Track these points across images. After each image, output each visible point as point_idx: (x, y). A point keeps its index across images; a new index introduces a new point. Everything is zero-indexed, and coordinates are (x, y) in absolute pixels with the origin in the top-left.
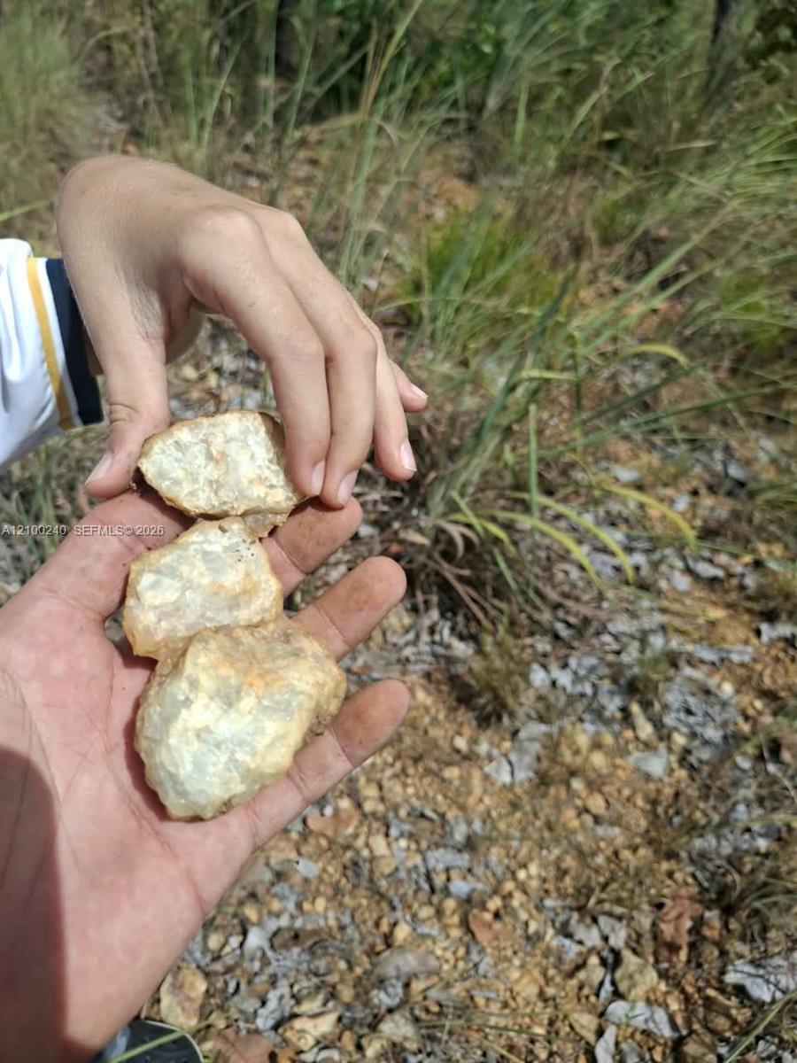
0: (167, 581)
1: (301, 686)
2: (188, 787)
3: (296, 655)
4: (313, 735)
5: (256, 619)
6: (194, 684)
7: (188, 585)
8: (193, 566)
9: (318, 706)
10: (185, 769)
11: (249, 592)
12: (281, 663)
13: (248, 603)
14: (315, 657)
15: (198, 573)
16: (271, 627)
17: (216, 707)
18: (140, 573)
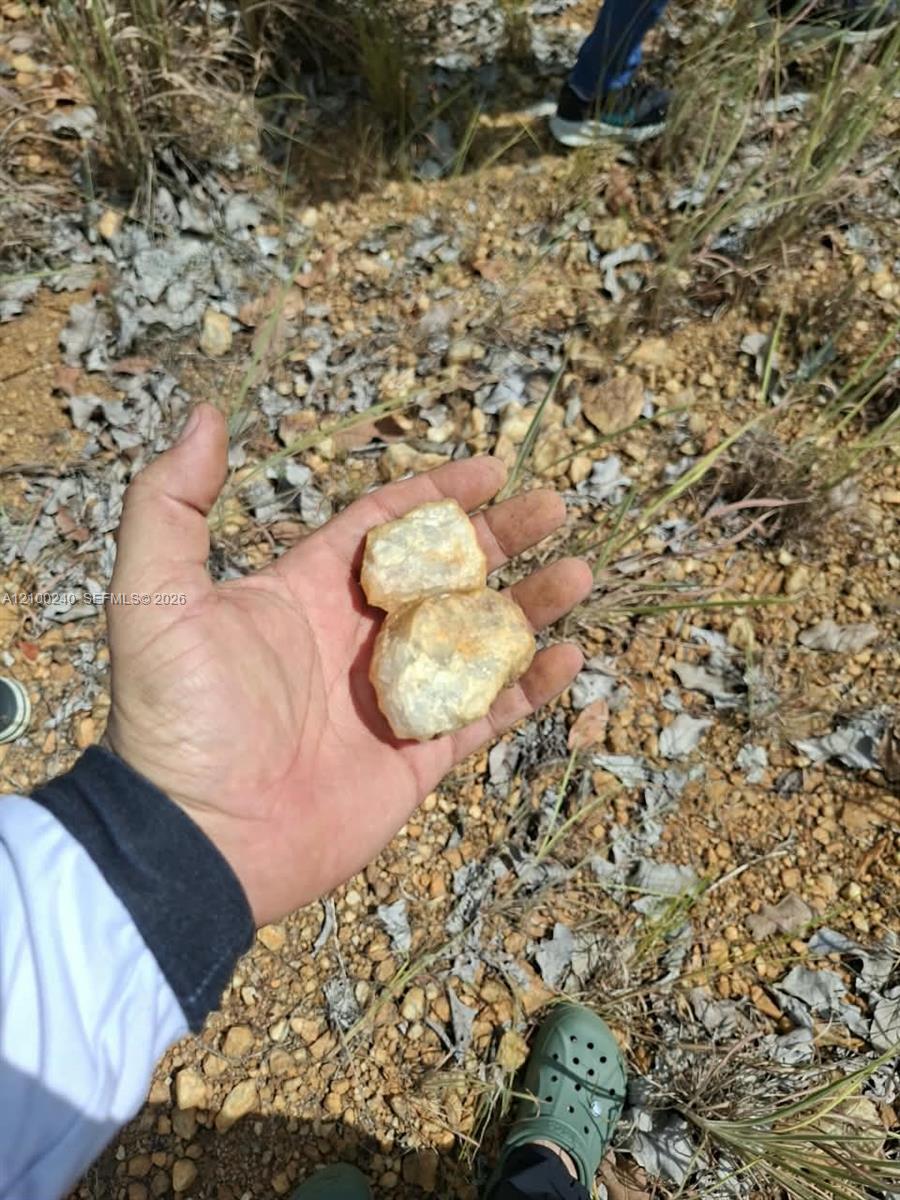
0: (395, 548)
1: (498, 654)
2: (411, 721)
3: (496, 624)
4: (506, 687)
5: (463, 584)
6: (417, 646)
7: (412, 551)
8: (415, 536)
9: (512, 668)
10: (410, 708)
11: (457, 561)
12: (485, 631)
13: (458, 570)
14: (512, 625)
15: (418, 541)
16: (478, 595)
17: (433, 666)
18: (376, 539)
